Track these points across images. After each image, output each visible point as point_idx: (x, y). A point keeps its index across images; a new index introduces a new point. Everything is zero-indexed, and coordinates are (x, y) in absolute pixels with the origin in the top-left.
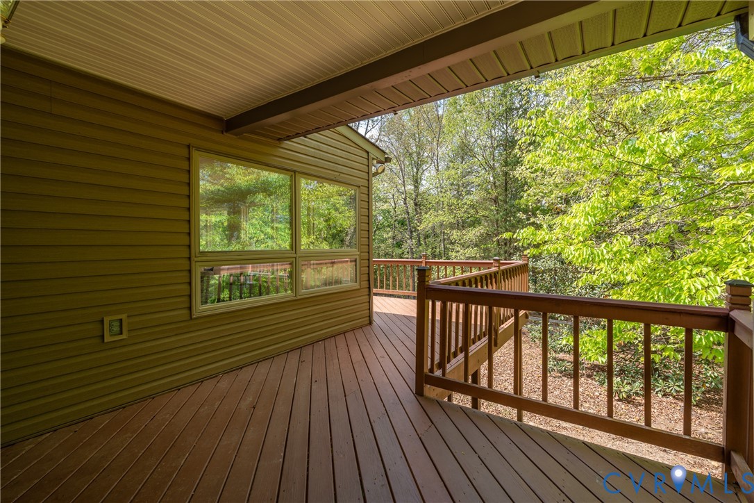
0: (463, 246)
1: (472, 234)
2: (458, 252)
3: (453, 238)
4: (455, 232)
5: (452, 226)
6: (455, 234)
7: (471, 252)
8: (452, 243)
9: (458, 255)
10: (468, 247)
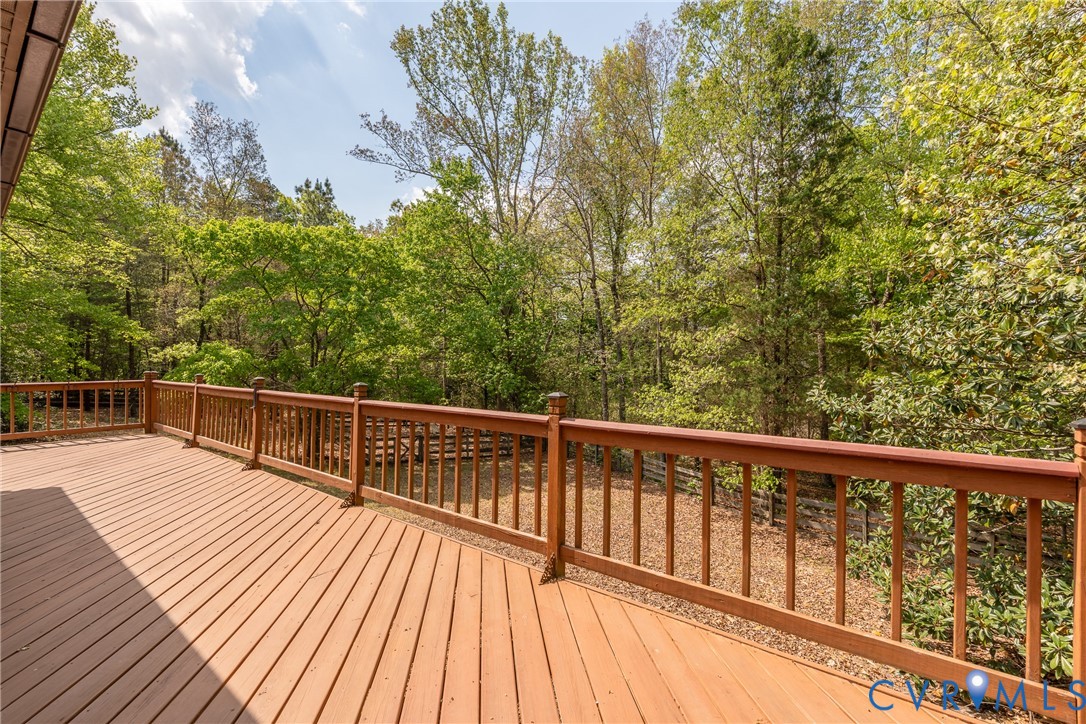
0: (696, 363)
1: (714, 339)
2: (686, 373)
3: (677, 348)
4: (679, 335)
5: (674, 325)
6: (681, 340)
7: (710, 374)
8: (676, 358)
9: (686, 379)
10: (705, 365)
